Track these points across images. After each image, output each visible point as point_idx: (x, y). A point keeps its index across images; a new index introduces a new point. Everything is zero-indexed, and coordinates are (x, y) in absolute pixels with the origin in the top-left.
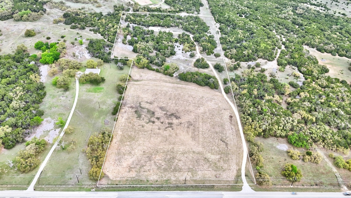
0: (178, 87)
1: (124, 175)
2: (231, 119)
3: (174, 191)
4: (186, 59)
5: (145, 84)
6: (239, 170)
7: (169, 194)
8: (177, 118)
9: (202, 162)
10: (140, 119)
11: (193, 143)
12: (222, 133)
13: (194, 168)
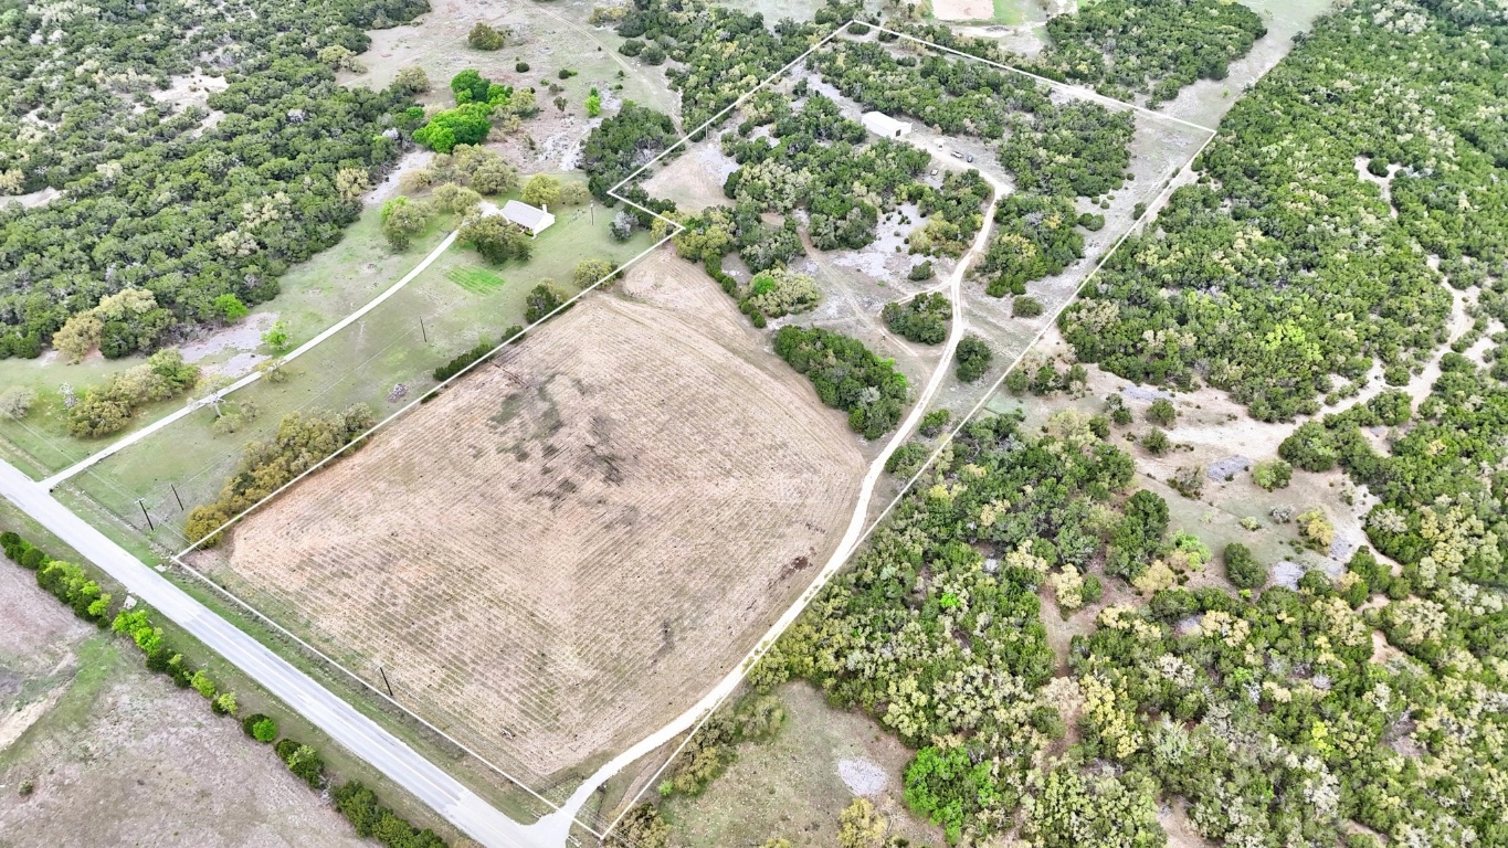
0: (735, 374)
1: (271, 572)
2: (790, 572)
3: (341, 697)
4: (886, 278)
5: (640, 319)
6: (605, 757)
7: (315, 697)
8: (613, 479)
9: (516, 662)
10: (495, 428)
11: (563, 585)
12: (698, 601)
13: (472, 665)
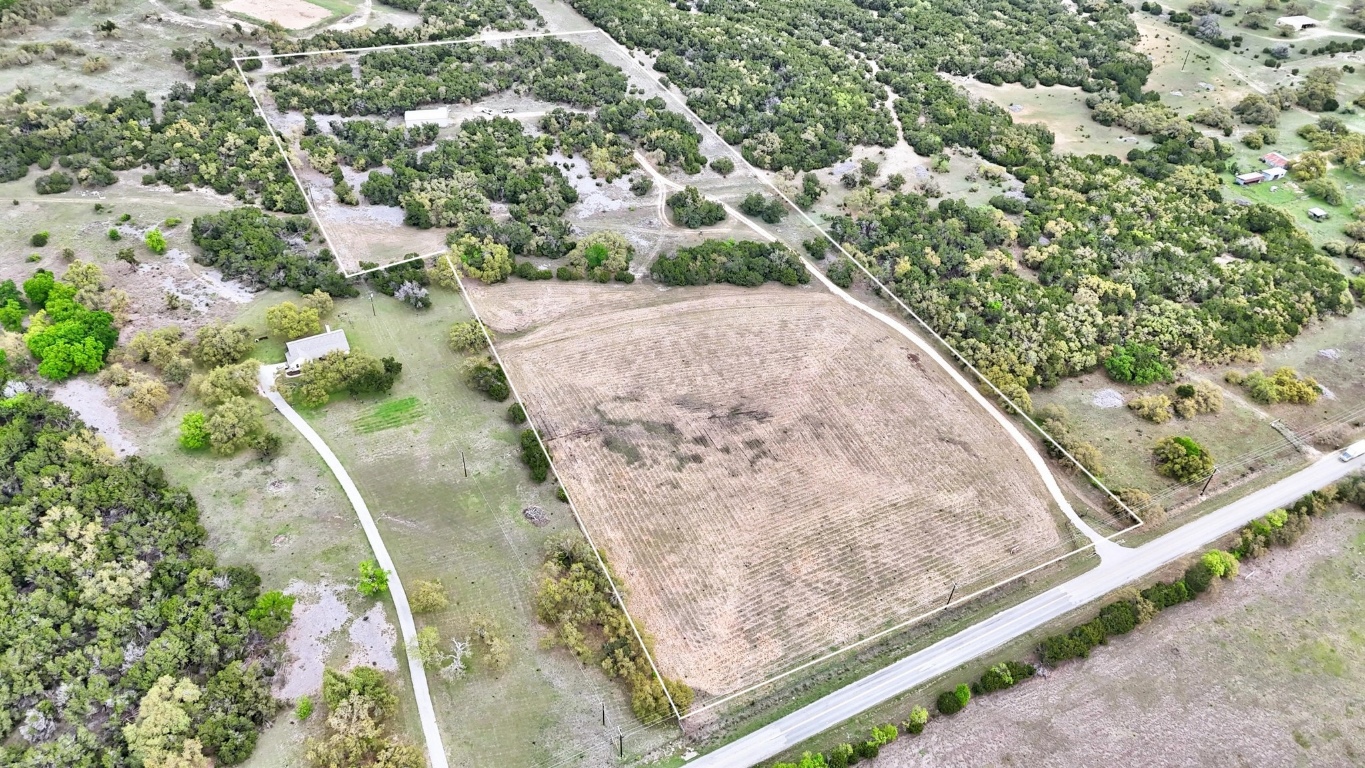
0: (680, 315)
1: (747, 664)
2: (919, 365)
3: (933, 643)
4: (627, 205)
5: (559, 337)
6: (1053, 507)
7: (927, 660)
8: (762, 417)
9: (943, 528)
10: (644, 464)
11: (871, 479)
12: (926, 416)
13: (934, 553)
